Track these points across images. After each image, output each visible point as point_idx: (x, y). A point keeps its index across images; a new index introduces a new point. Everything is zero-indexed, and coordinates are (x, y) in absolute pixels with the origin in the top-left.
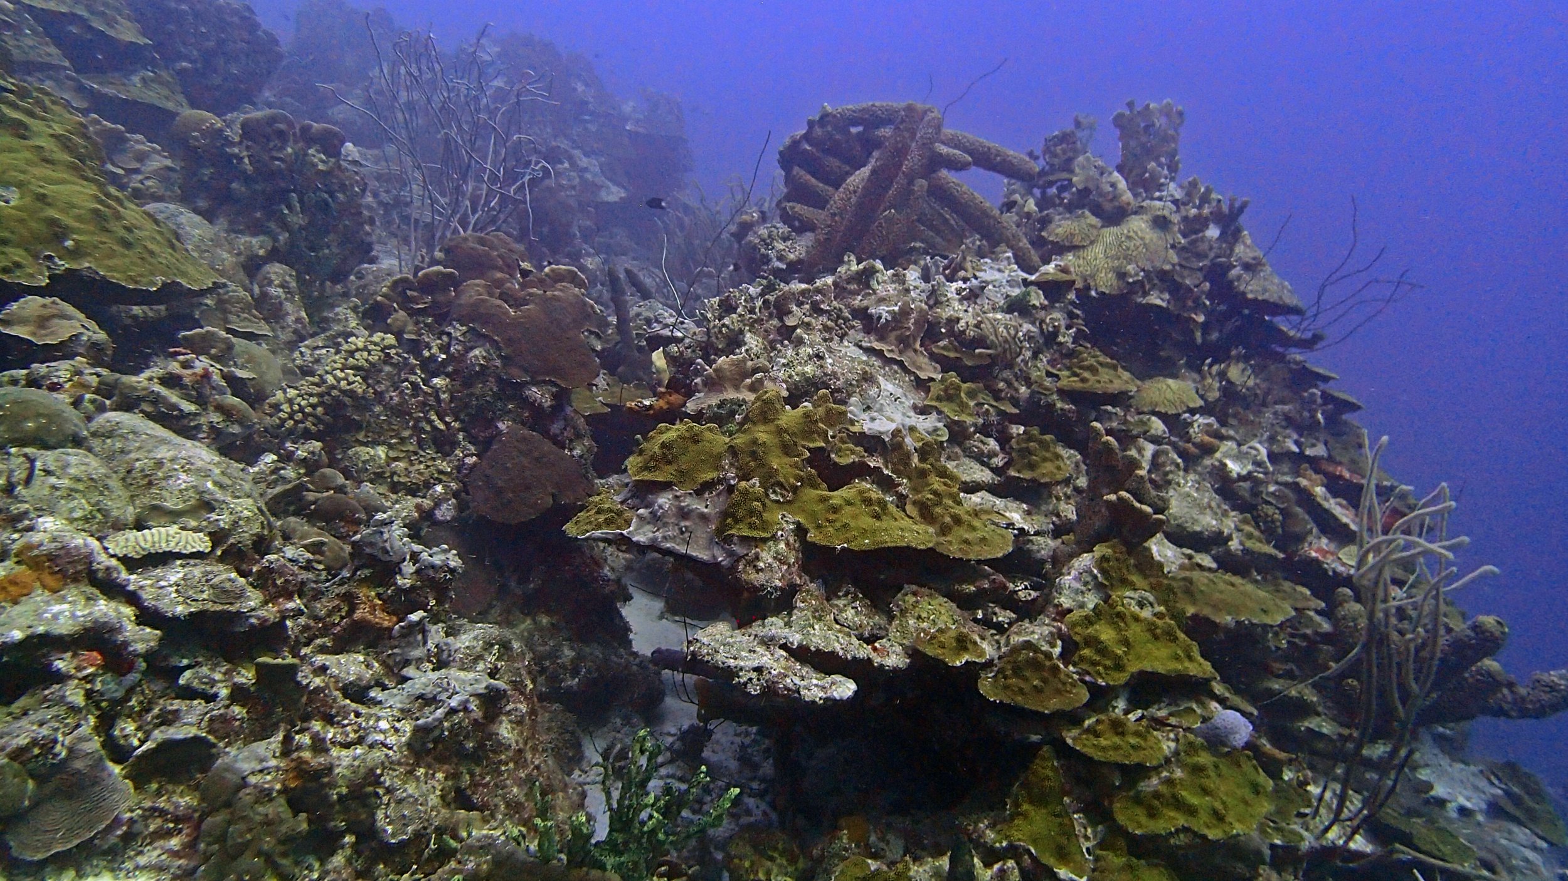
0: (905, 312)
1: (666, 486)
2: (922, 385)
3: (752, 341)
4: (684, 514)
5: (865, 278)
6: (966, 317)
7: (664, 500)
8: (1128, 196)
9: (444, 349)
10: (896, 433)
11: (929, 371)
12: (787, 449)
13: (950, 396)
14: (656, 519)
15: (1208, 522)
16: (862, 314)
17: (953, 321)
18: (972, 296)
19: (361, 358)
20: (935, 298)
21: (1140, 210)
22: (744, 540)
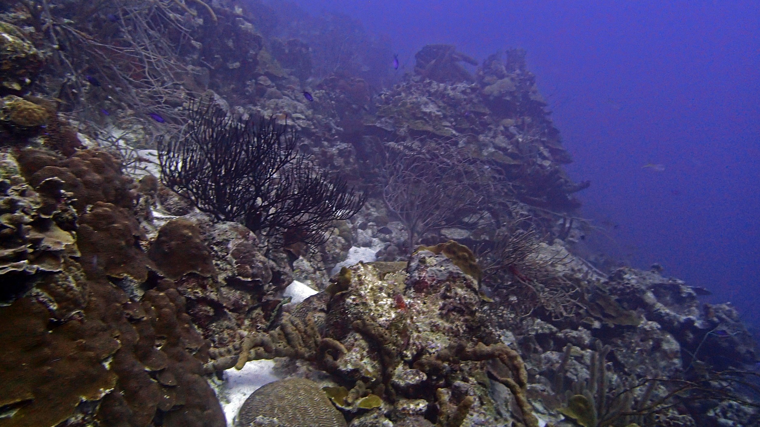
0: (437, 91)
1: (383, 117)
2: (439, 107)
3: (403, 94)
4: (386, 122)
5: (430, 84)
6: (451, 93)
7: (383, 119)
8: (505, 72)
9: (335, 95)
10: (430, 112)
11: (441, 104)
12: (407, 112)
13: (444, 108)
14: (381, 123)
15: (503, 145)
16: (428, 91)
17: (448, 94)
18: (453, 89)
19: (318, 95)
20: (445, 89)
21: (508, 76)
22: (397, 127)
